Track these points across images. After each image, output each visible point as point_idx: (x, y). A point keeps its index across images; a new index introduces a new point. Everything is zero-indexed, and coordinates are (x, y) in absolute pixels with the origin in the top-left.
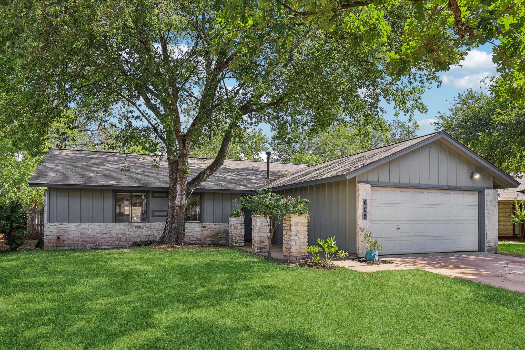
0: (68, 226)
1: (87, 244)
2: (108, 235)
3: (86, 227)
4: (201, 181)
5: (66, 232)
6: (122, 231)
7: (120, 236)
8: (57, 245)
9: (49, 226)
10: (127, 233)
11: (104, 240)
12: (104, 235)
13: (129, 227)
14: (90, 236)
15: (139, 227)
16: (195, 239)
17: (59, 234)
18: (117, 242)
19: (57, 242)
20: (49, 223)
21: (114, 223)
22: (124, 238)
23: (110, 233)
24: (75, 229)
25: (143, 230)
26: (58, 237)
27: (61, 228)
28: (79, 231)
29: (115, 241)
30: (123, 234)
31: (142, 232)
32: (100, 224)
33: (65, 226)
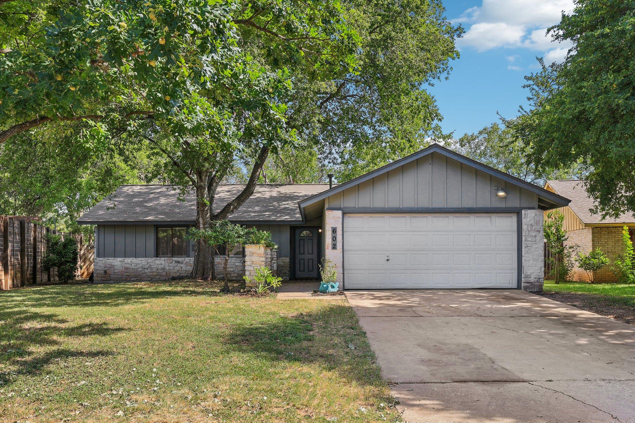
0: (114, 261)
1: (131, 278)
2: (149, 270)
3: (129, 261)
4: (227, 213)
5: (112, 266)
6: (162, 266)
7: (161, 271)
8: (104, 279)
9: (98, 261)
10: (167, 268)
11: (145, 275)
12: (145, 270)
13: (169, 262)
14: (133, 271)
15: (178, 262)
16: (236, 275)
17: (106, 269)
18: (157, 277)
19: (104, 276)
20: (98, 258)
21: (154, 258)
22: (164, 273)
23: (151, 268)
24: (120, 263)
25: (182, 265)
26: (105, 272)
27: (107, 263)
28: (123, 265)
29: (156, 276)
30: (163, 269)
31: (182, 267)
32: (142, 259)
33: (111, 261)
